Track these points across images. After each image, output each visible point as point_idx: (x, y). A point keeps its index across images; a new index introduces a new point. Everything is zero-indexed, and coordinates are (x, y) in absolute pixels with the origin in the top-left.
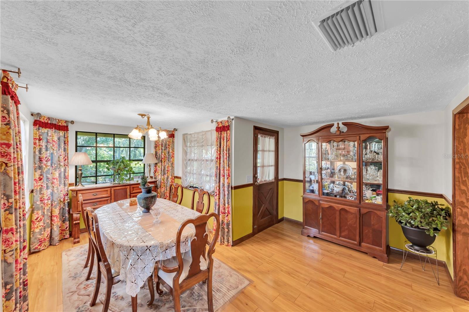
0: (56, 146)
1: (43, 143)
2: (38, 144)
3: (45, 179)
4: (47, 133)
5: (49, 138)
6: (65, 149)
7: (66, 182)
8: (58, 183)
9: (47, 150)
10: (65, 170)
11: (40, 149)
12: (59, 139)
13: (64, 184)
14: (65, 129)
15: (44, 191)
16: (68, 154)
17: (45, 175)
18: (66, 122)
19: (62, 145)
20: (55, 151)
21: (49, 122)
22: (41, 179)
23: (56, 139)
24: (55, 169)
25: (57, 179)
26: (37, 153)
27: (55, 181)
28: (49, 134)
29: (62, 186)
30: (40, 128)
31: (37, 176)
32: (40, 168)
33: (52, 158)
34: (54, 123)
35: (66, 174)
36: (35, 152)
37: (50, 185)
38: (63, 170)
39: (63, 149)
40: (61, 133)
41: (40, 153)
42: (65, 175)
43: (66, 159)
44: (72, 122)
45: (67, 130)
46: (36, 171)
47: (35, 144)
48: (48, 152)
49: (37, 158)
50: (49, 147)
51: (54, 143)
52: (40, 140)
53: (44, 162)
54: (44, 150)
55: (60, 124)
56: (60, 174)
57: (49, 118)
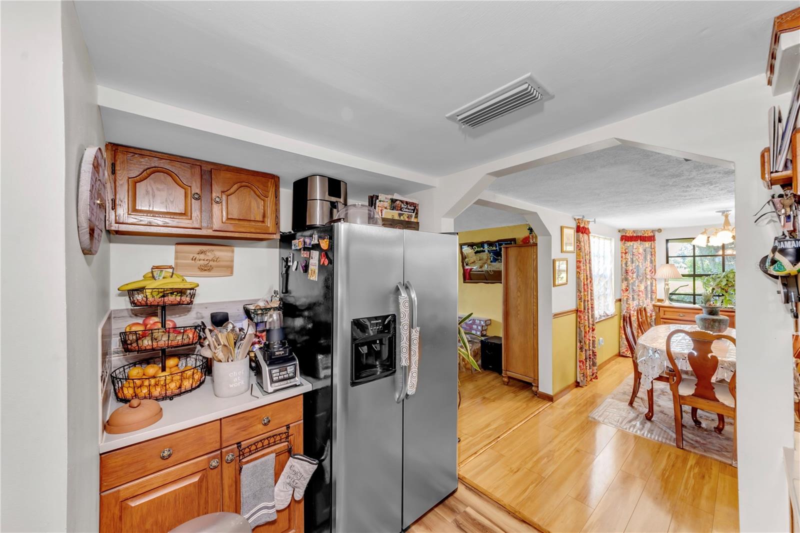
0: (642, 258)
1: (629, 256)
2: (624, 257)
3: (630, 290)
4: (633, 246)
5: (634, 251)
6: (651, 260)
7: (654, 297)
8: (644, 296)
9: (633, 263)
10: (652, 284)
11: (626, 261)
12: (645, 251)
13: (651, 298)
14: (651, 239)
15: (630, 302)
16: (655, 266)
17: (630, 286)
18: (653, 231)
19: (649, 257)
20: (640, 264)
21: (635, 235)
22: (627, 290)
23: (641, 250)
24: (641, 282)
25: (642, 292)
26: (624, 266)
27: (641, 293)
28: (635, 247)
29: (649, 300)
30: (626, 242)
31: (624, 287)
32: (626, 279)
33: (638, 270)
34: (639, 235)
35: (654, 288)
36: (622, 265)
37: (636, 297)
38: (649, 283)
39: (649, 261)
40: (647, 244)
41: (626, 266)
42: (652, 289)
43: (654, 270)
44: (660, 230)
45: (654, 240)
46: (623, 282)
47: (622, 257)
48: (634, 264)
49: (624, 270)
50: (634, 259)
51: (640, 256)
52: (626, 253)
53: (630, 274)
54: (629, 263)
55: (646, 235)
56: (646, 288)
57: (634, 232)
